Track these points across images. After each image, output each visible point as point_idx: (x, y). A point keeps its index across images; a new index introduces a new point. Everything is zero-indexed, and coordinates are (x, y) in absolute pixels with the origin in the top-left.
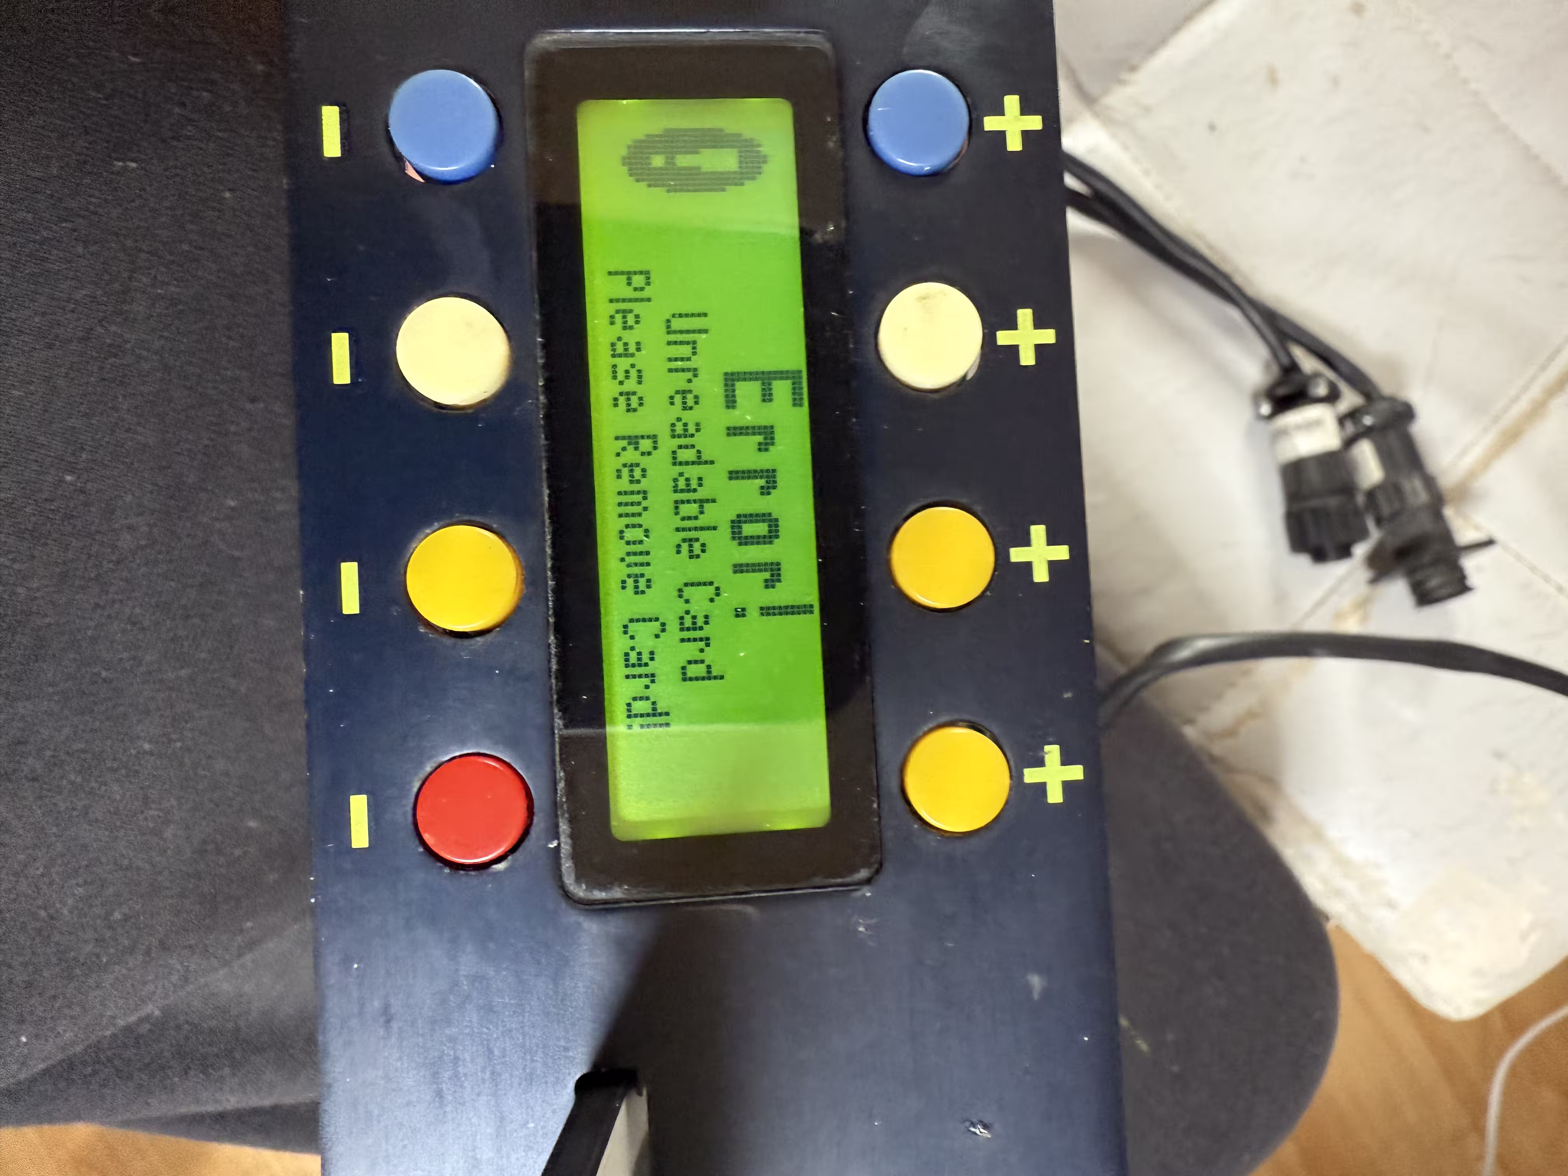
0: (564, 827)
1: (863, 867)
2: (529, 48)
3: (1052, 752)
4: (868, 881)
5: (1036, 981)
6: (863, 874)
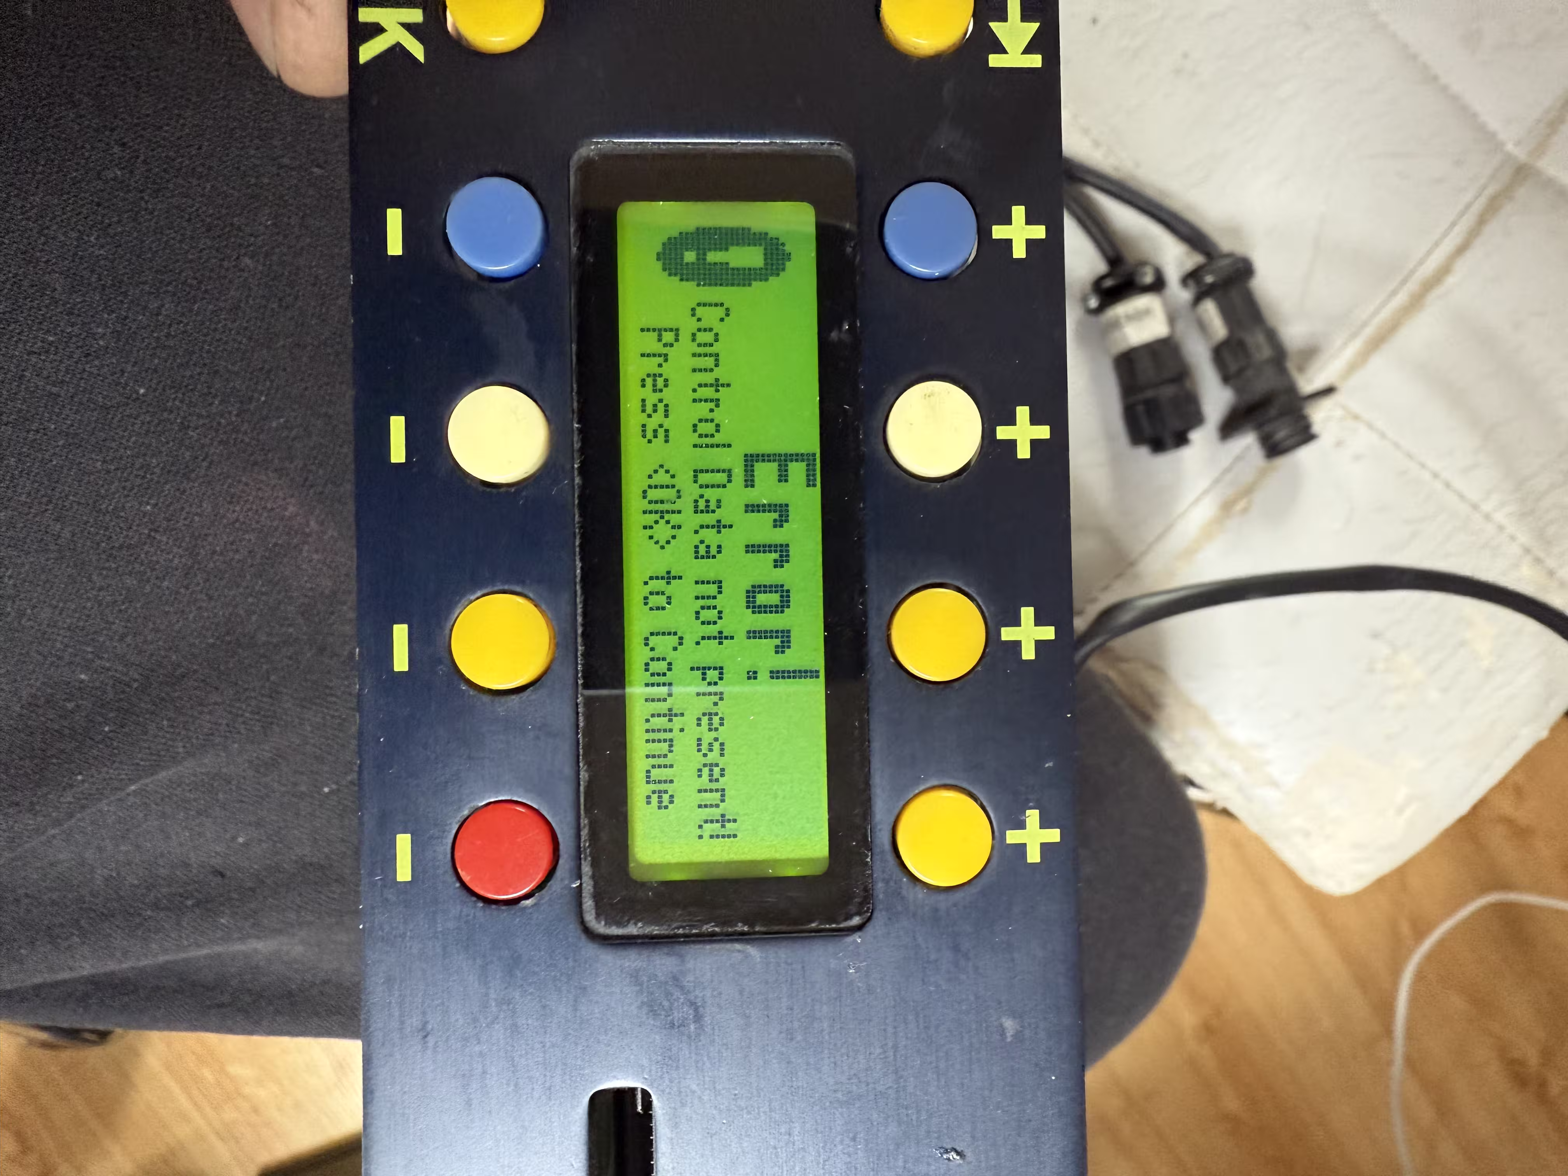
0: (586, 869)
1: (855, 915)
2: (575, 157)
3: (1033, 816)
4: (859, 928)
5: (1009, 1025)
6: (856, 921)
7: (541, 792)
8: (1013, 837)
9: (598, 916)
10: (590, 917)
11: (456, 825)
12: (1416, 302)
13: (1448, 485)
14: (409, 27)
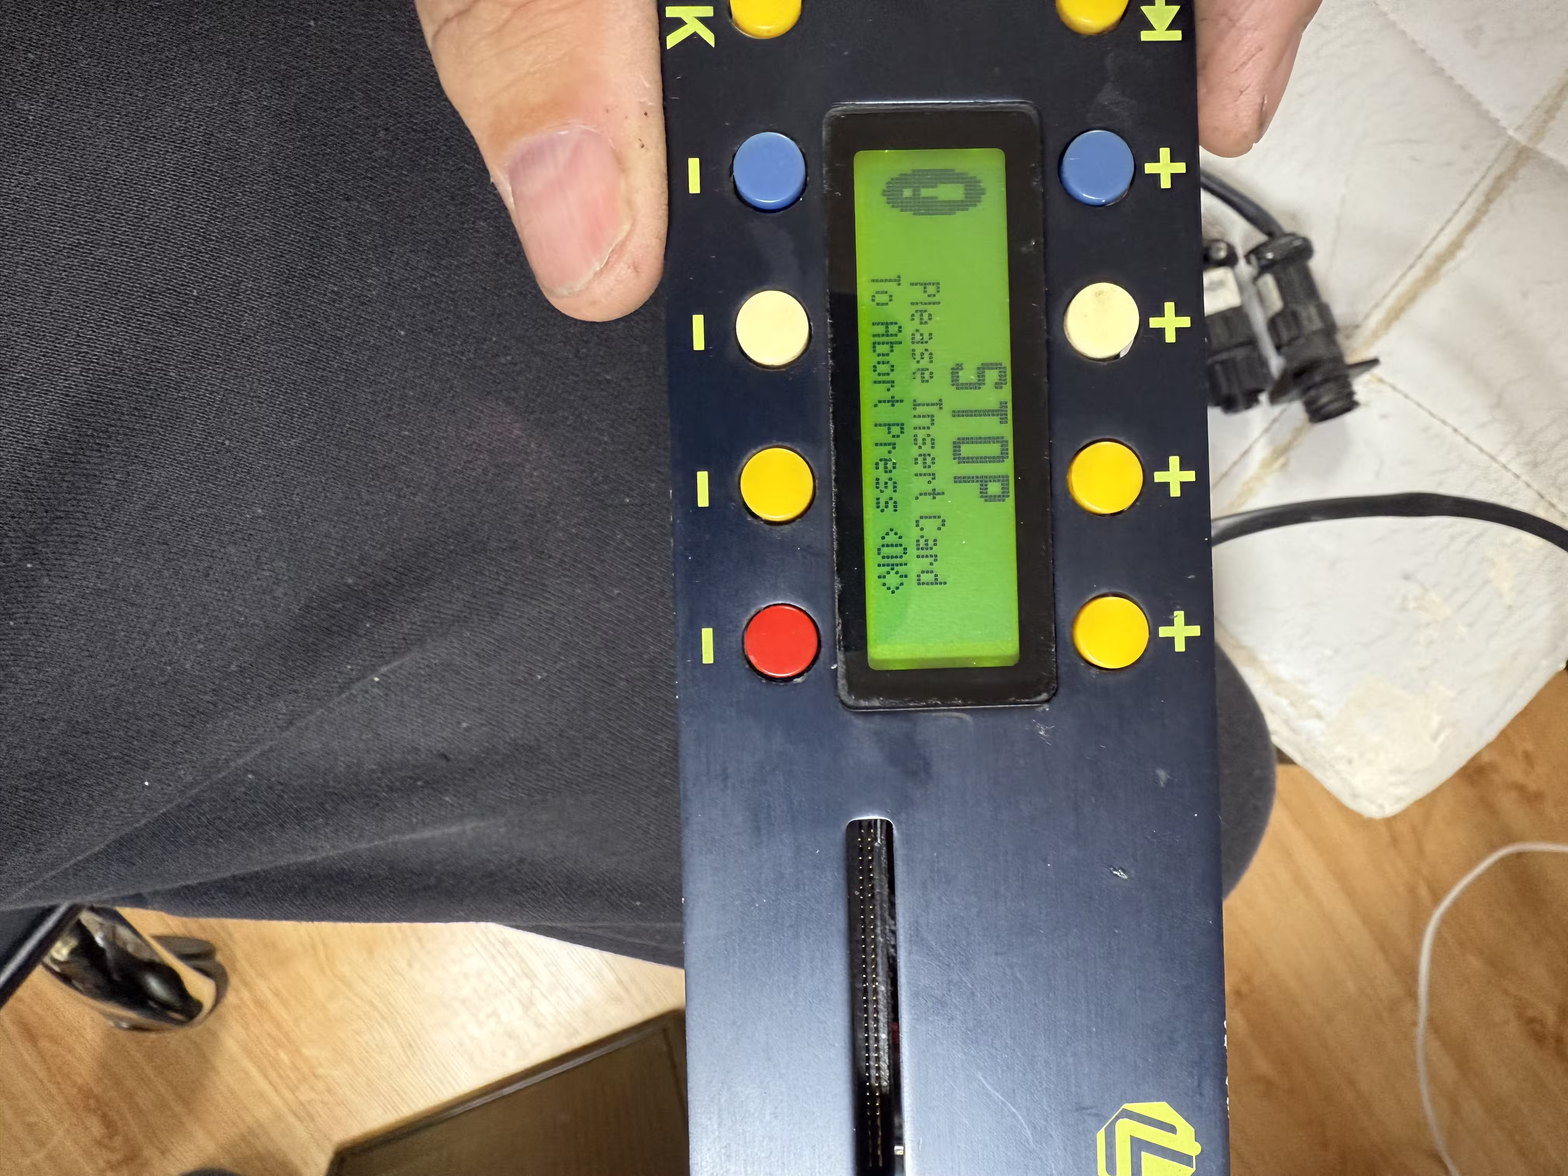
0: (841, 656)
1: (1044, 692)
2: (827, 116)
3: (1179, 616)
4: (1047, 701)
5: (1162, 775)
6: (1044, 696)
7: (807, 597)
8: (1164, 632)
9: (850, 692)
10: (843, 693)
11: (745, 622)
12: (1432, 274)
13: (1468, 439)
14: (703, 20)
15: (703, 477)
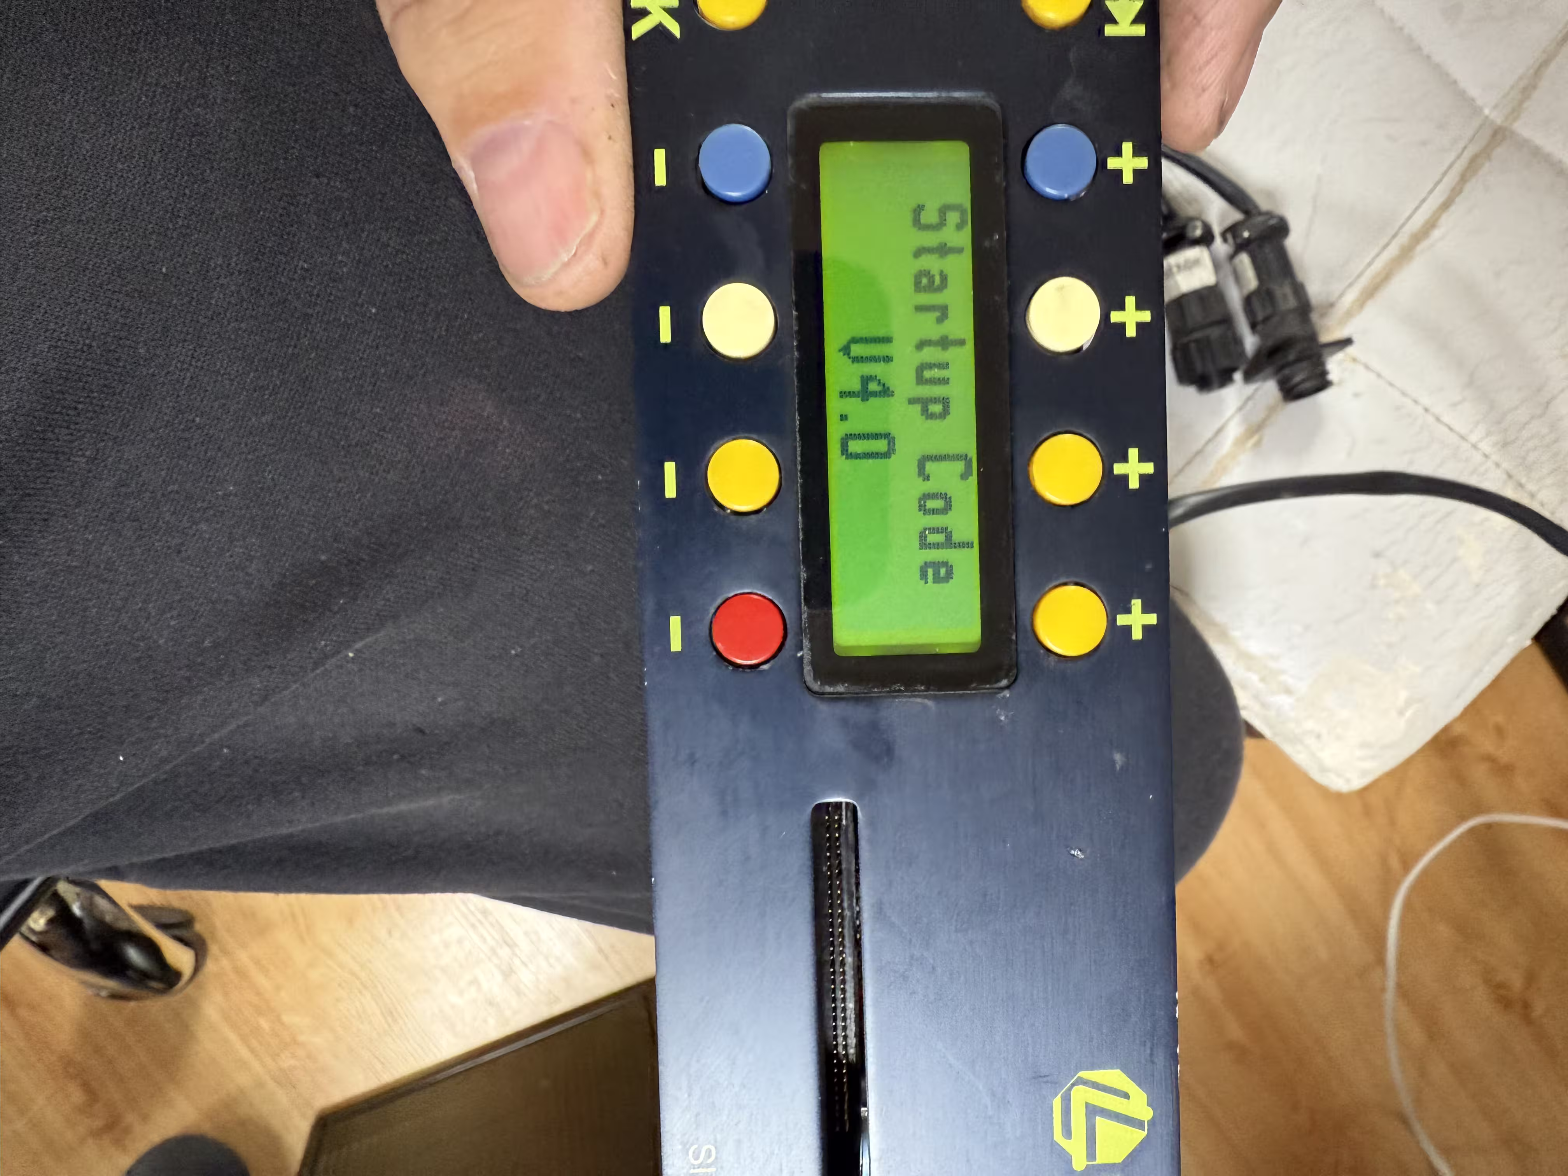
0: (806, 643)
1: (1005, 678)
2: (792, 108)
3: (1137, 604)
4: (1008, 687)
5: (1118, 758)
6: (1004, 682)
7: (774, 585)
8: (1122, 620)
9: (815, 679)
10: (809, 679)
11: (712, 610)
12: (1406, 254)
13: (1438, 419)
14: (668, 10)
15: (670, 468)
